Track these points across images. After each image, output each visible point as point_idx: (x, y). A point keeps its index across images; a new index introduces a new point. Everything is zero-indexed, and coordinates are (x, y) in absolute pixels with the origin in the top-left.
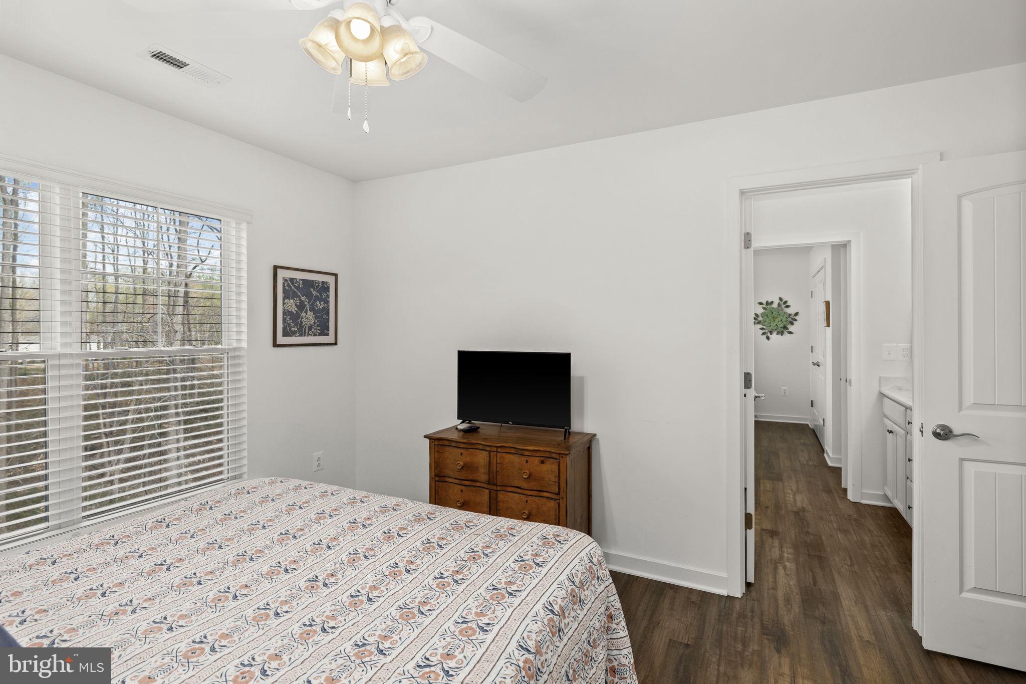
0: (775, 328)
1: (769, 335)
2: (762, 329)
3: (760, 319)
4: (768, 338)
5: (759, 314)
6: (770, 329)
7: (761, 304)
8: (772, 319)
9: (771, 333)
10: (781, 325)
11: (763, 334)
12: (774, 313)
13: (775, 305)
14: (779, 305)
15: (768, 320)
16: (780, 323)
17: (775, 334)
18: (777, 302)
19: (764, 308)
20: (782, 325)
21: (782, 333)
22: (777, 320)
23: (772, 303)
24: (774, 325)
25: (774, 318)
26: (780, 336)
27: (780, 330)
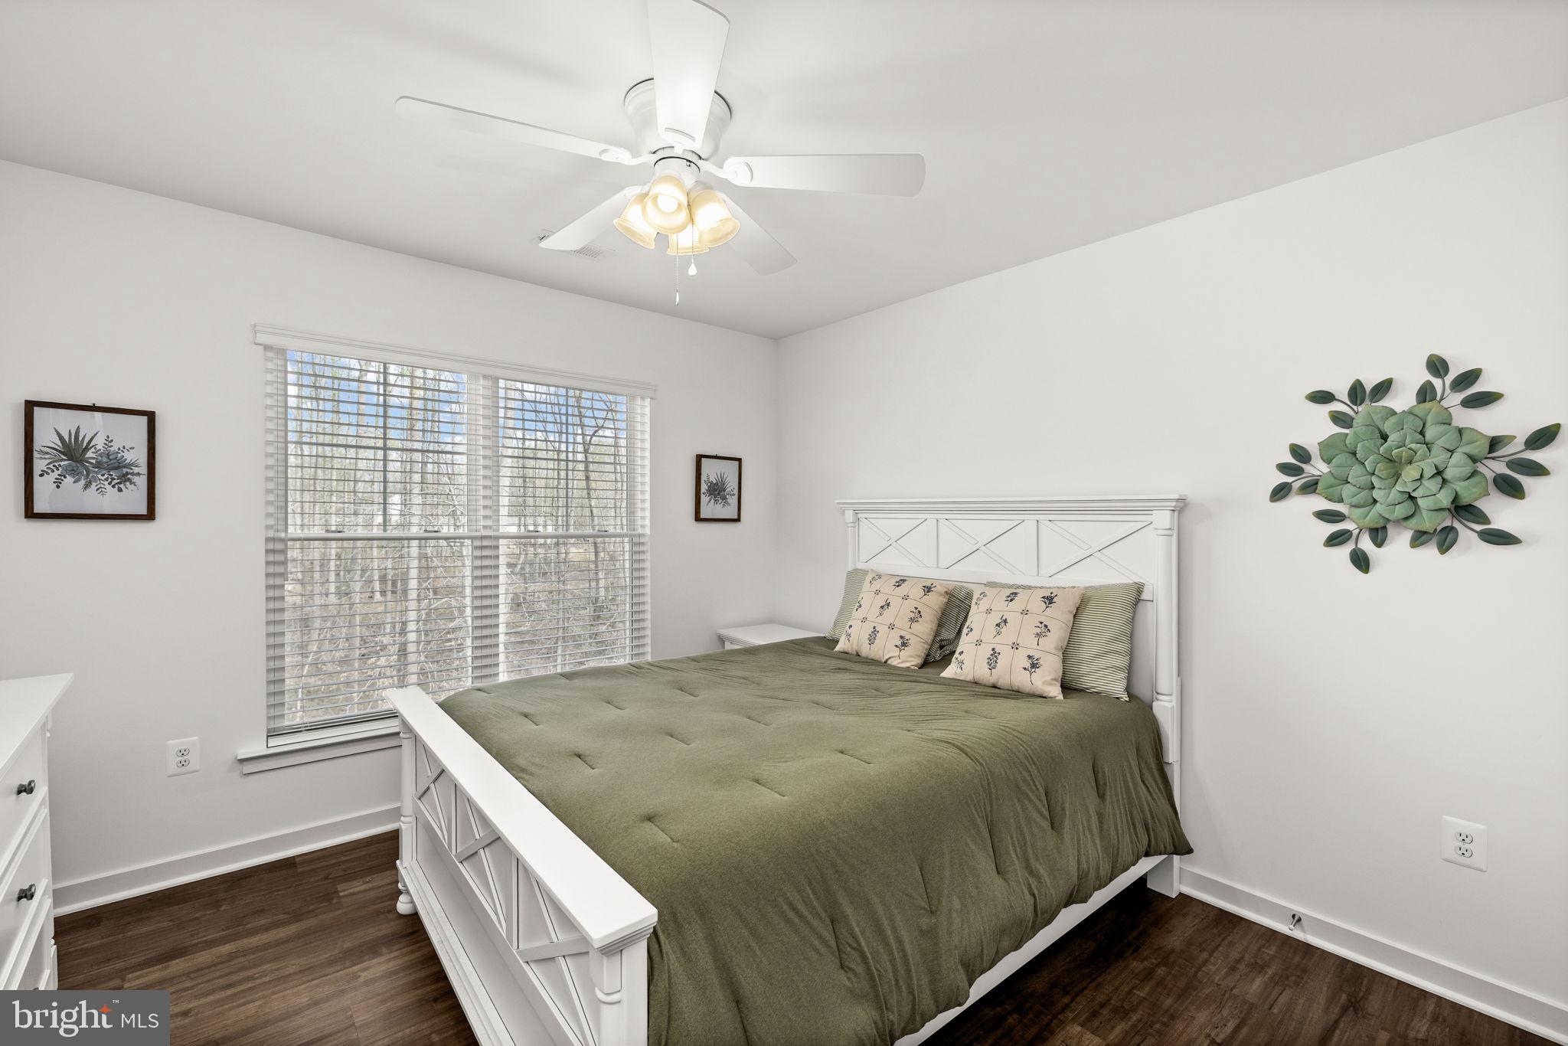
0: (1400, 511)
1: (1366, 544)
2: (1325, 516)
3: (1318, 468)
4: (1361, 561)
5: (1314, 451)
6: (1373, 516)
7: (1322, 397)
8: (1382, 469)
9: (1379, 535)
10: (1433, 498)
11: (1335, 540)
12: (1393, 438)
13: (1402, 401)
14: (1425, 393)
15: (1355, 473)
16: (1431, 485)
17: (1400, 540)
18: (1411, 377)
19: (1338, 418)
20: (1445, 499)
21: (1446, 540)
22: (1410, 473)
23: (1384, 388)
24: (1394, 495)
25: (1395, 466)
26: (1430, 552)
27: (1427, 521)
